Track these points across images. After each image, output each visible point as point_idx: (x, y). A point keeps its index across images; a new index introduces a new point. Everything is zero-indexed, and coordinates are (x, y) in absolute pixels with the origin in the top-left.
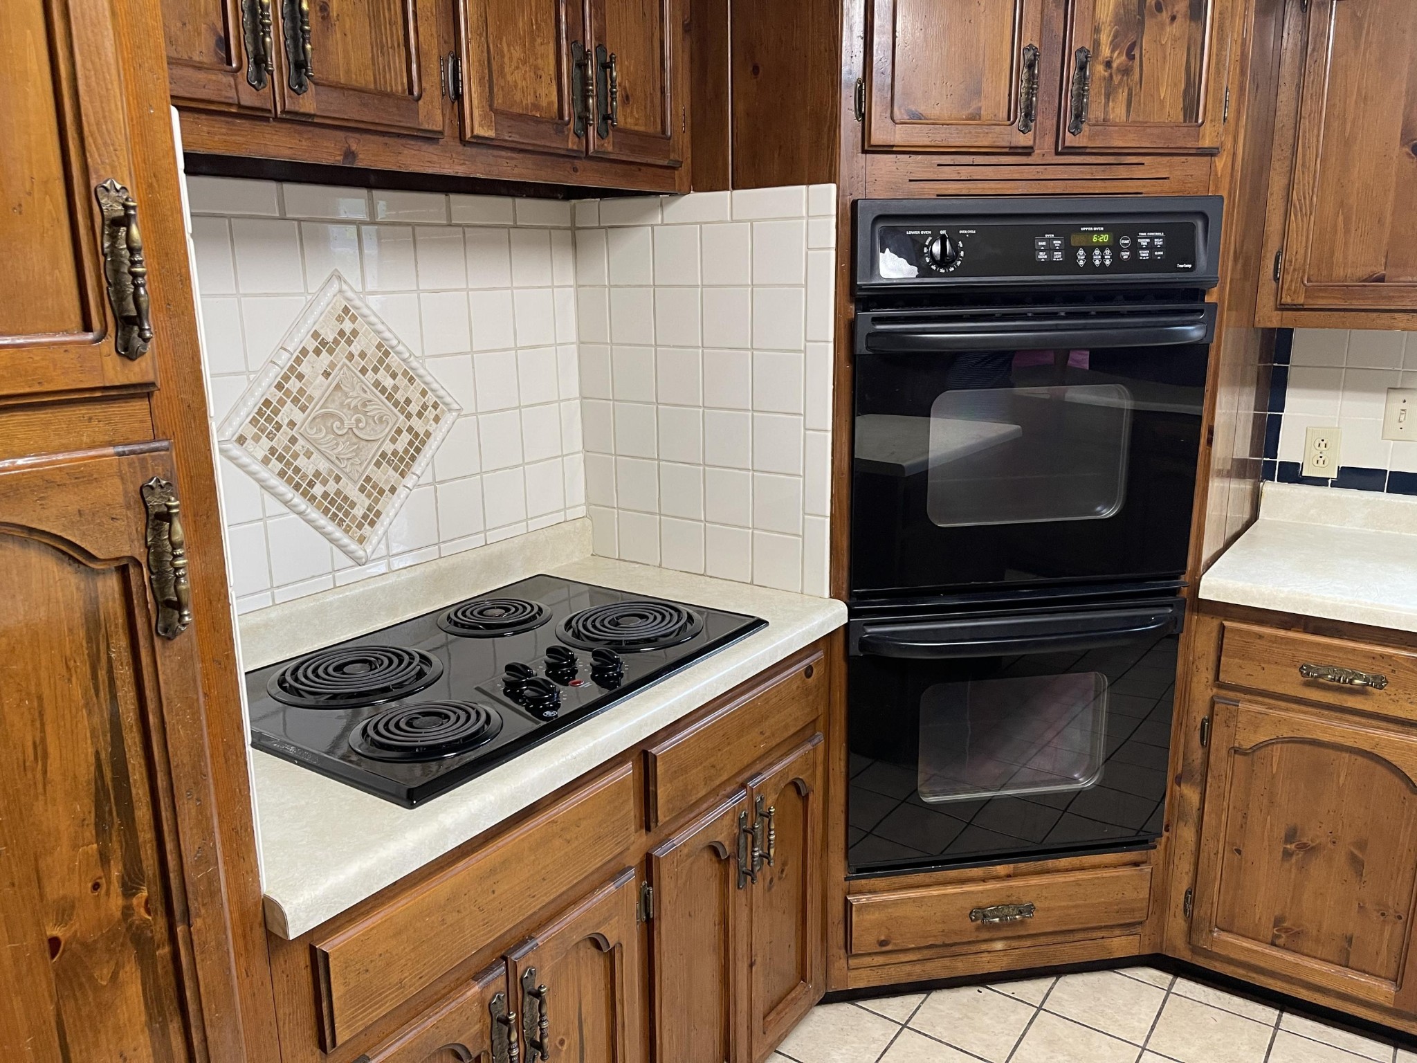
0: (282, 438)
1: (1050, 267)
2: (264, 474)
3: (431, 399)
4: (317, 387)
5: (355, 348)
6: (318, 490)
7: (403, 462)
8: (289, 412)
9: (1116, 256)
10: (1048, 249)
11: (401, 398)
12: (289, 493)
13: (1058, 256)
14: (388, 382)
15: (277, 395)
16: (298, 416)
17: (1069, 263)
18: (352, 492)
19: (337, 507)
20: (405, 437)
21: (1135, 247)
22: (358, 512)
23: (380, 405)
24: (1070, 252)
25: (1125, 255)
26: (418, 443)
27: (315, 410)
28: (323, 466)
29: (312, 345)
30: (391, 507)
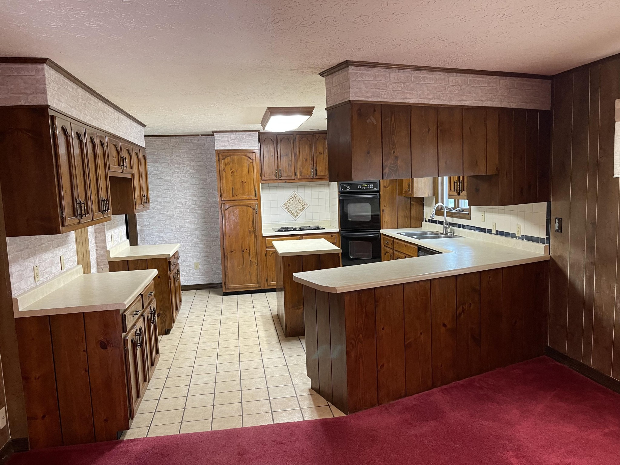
0: (287, 206)
1: (360, 189)
2: (285, 210)
3: (305, 204)
4: (291, 202)
5: (296, 198)
6: (291, 212)
7: (301, 210)
8: (288, 204)
9: (367, 188)
10: (359, 187)
11: (301, 203)
12: (287, 212)
13: (360, 188)
14: (300, 202)
15: (287, 202)
16: (289, 204)
17: (361, 189)
18: (295, 213)
19: (293, 214)
20: (302, 208)
21: (369, 187)
22: (295, 215)
23: (298, 204)
24: (362, 187)
25: (368, 187)
26: (303, 209)
27: (291, 204)
28: (292, 210)
29: (291, 198)
30: (299, 215)
